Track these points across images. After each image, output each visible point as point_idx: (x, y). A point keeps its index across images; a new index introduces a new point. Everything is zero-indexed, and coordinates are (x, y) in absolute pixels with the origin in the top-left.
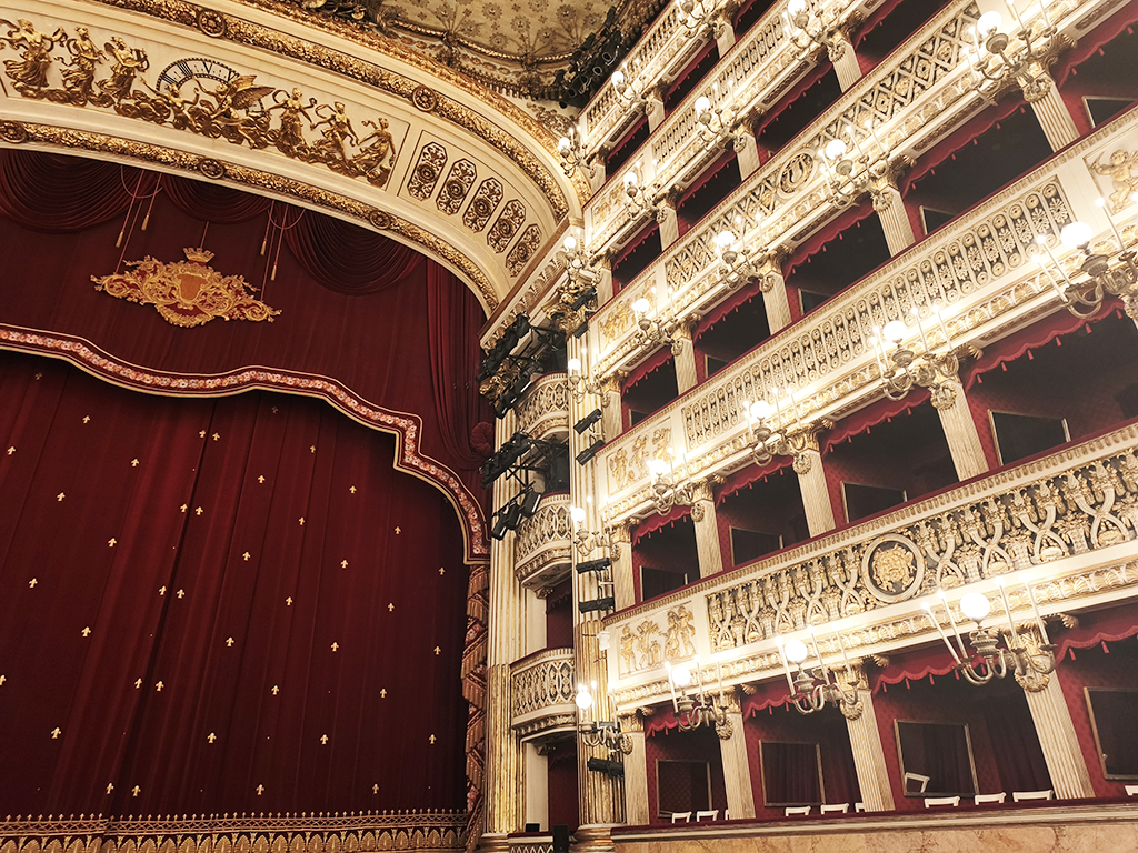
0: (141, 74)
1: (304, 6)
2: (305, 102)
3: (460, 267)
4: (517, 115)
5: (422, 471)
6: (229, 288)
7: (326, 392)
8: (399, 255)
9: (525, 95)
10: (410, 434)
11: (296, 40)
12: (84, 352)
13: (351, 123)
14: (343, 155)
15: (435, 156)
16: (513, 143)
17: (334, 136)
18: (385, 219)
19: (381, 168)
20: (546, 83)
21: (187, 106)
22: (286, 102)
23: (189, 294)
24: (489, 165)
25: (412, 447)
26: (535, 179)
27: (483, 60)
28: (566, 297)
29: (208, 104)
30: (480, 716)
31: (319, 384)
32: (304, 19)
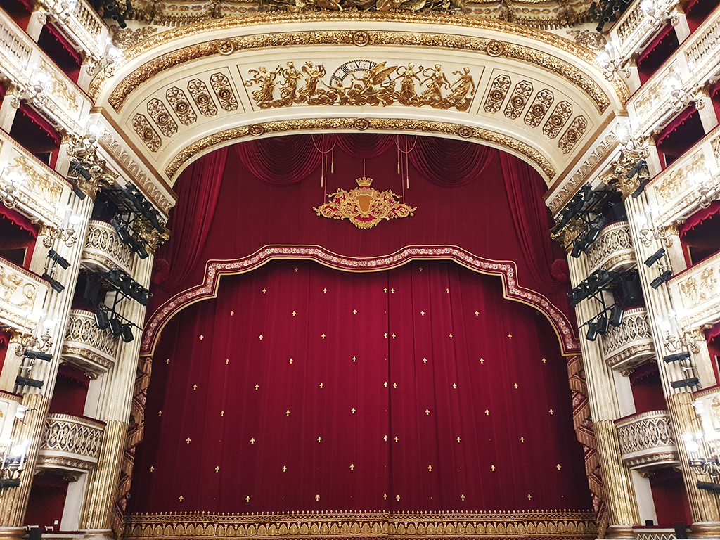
0: (321, 79)
1: (413, 11)
2: (416, 70)
3: (523, 152)
4: (562, 42)
5: (522, 297)
6: (385, 199)
7: (453, 255)
8: (480, 153)
9: (564, 26)
10: (510, 274)
11: (411, 34)
12: (320, 253)
13: (445, 76)
14: (441, 97)
15: (502, 83)
16: (561, 63)
17: (435, 86)
18: (469, 131)
19: (466, 99)
20: (578, 12)
21: (347, 90)
22: (404, 73)
23: (365, 208)
24: (541, 80)
25: (513, 282)
26: (580, 85)
27: (530, 9)
28: (619, 168)
29: (359, 86)
30: (592, 453)
31: (447, 251)
32: (414, 19)
